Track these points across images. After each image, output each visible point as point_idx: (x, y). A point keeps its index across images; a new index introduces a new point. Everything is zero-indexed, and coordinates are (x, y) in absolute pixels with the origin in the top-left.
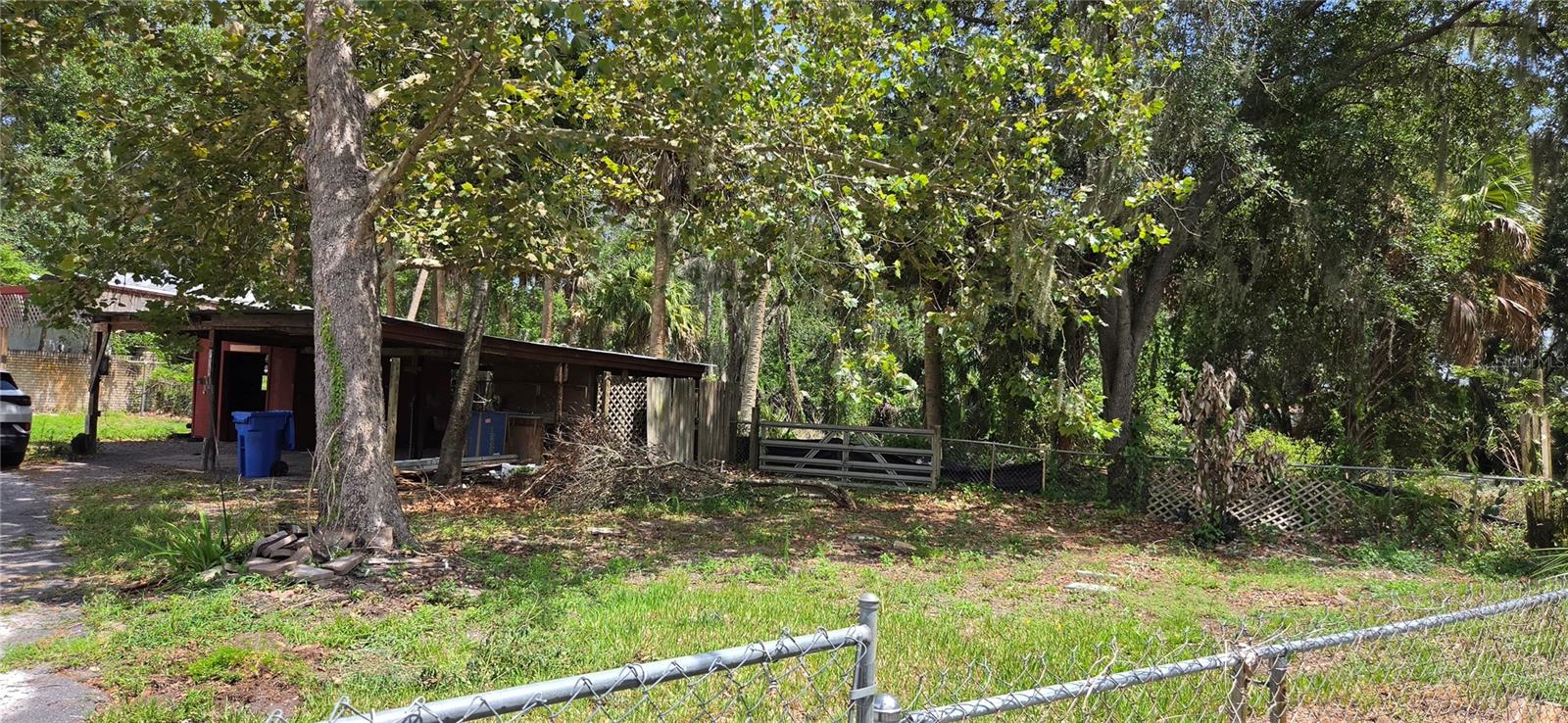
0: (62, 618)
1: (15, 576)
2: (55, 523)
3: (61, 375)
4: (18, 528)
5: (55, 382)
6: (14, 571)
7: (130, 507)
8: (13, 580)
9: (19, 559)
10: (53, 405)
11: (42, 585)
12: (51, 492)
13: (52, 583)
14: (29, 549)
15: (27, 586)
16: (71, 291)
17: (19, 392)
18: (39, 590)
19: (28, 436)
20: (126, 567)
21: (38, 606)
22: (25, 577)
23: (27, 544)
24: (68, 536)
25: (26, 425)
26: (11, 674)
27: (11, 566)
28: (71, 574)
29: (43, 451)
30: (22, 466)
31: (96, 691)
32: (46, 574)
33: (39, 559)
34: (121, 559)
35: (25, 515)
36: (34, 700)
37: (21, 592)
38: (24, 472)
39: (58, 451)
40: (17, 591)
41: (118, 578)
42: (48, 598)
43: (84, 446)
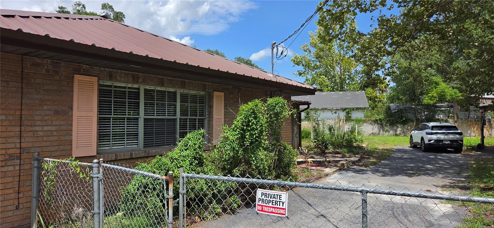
0: (464, 193)
1: (454, 181)
2: (468, 169)
3: (475, 125)
4: (458, 169)
5: (474, 128)
6: (454, 180)
7: (492, 166)
8: (453, 182)
9: (456, 177)
10: (474, 135)
11: (461, 185)
12: (469, 160)
13: (464, 184)
14: (459, 175)
15: (457, 184)
16: (468, 101)
17: (459, 131)
18: (460, 186)
19: (463, 144)
20: (485, 183)
21: (459, 190)
22: (456, 182)
23: (459, 174)
24: (470, 172)
25: (462, 141)
26: (449, 205)
27: (454, 179)
28: (469, 183)
29: (468, 148)
30: (462, 153)
31: (469, 213)
32: (463, 182)
33: (462, 178)
34: (485, 180)
35: (460, 166)
36: (453, 212)
37: (455, 186)
38: (463, 154)
39: (473, 148)
40: (454, 185)
41: (482, 185)
42: (462, 188)
43: (481, 147)
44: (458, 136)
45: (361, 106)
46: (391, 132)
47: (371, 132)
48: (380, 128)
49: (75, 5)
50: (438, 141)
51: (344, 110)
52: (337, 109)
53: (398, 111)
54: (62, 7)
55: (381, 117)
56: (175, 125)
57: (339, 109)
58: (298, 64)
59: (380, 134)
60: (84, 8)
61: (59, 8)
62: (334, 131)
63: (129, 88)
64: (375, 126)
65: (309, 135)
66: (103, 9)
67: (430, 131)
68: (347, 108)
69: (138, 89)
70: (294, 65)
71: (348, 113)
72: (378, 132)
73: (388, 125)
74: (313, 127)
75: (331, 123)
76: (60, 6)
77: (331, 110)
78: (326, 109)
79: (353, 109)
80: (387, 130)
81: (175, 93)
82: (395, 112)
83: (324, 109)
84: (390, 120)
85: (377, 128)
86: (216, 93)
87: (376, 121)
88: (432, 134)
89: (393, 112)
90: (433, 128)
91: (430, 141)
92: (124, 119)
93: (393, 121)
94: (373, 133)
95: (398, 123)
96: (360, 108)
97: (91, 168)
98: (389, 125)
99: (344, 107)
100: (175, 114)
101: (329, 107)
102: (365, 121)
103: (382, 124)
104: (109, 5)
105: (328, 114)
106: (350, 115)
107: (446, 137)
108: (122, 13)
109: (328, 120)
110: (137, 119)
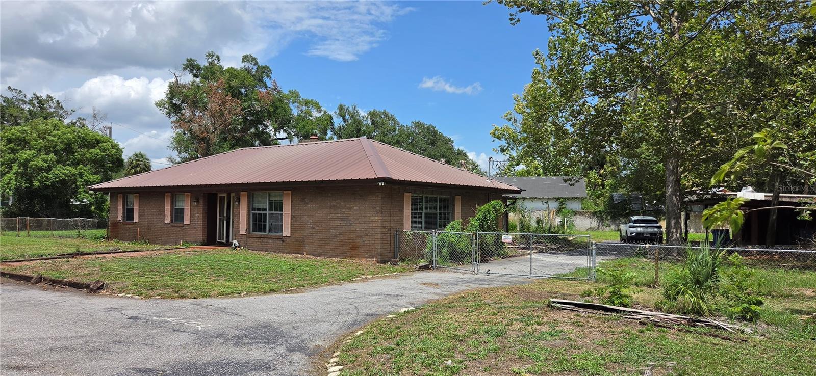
44: (656, 230)
45: (578, 195)
46: (613, 227)
47: (590, 227)
48: (600, 222)
49: (207, 56)
50: (638, 234)
51: (557, 199)
52: (548, 199)
53: (621, 202)
54: (191, 59)
55: (601, 208)
56: (436, 217)
57: (551, 199)
58: (499, 138)
59: (599, 229)
60: (219, 60)
61: (188, 60)
62: (542, 223)
63: (415, 196)
64: (593, 220)
65: (515, 228)
66: (243, 61)
67: (632, 224)
68: (562, 198)
69: (422, 197)
70: (494, 139)
71: (562, 203)
72: (597, 227)
73: (609, 218)
74: (520, 220)
75: (540, 214)
76: (189, 58)
77: (541, 199)
78: (536, 198)
79: (568, 199)
80: (607, 224)
81: (437, 198)
82: (618, 203)
83: (533, 199)
84: (611, 212)
85: (596, 222)
86: (457, 197)
87: (595, 214)
88: (633, 227)
89: (616, 202)
90: (636, 221)
91: (631, 234)
92: (417, 213)
93: (615, 213)
94: (590, 228)
95: (621, 215)
96: (577, 198)
97: (432, 234)
98: (611, 219)
99: (557, 196)
100: (437, 211)
101: (539, 195)
102: (581, 214)
103: (601, 217)
104: (251, 56)
105: (539, 204)
106: (564, 206)
107: (646, 230)
108: (268, 68)
109: (538, 212)
110: (422, 213)
